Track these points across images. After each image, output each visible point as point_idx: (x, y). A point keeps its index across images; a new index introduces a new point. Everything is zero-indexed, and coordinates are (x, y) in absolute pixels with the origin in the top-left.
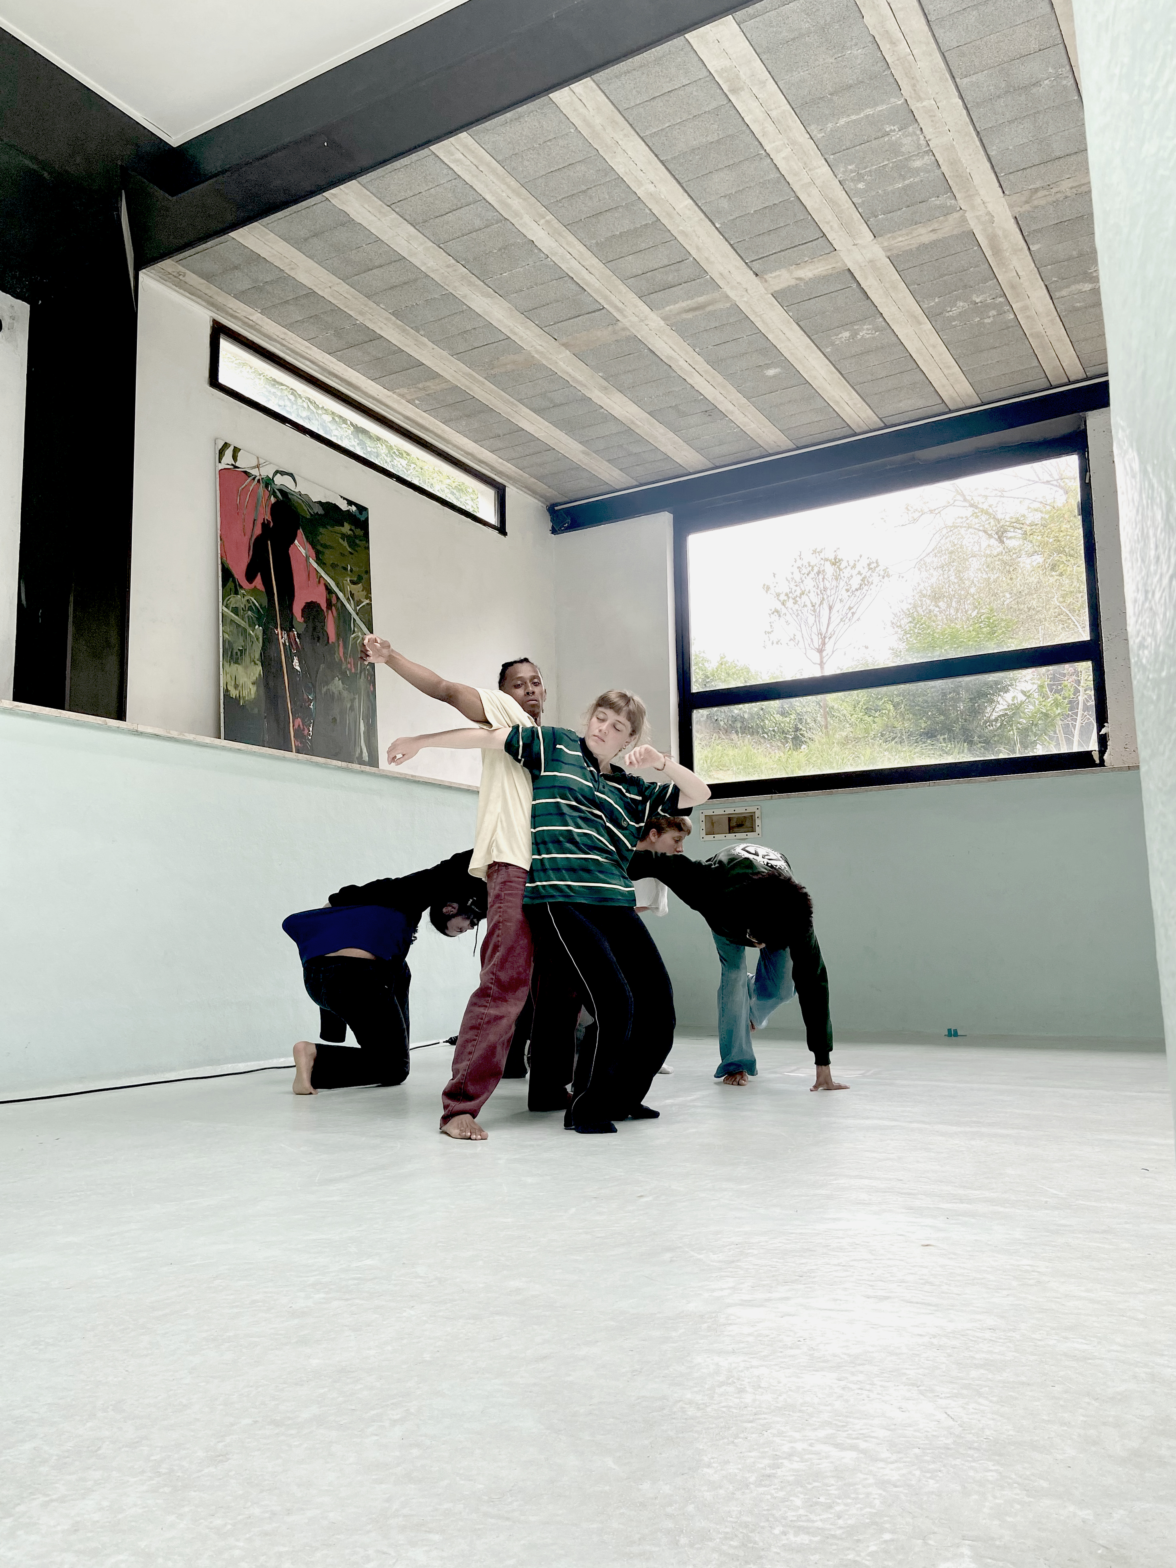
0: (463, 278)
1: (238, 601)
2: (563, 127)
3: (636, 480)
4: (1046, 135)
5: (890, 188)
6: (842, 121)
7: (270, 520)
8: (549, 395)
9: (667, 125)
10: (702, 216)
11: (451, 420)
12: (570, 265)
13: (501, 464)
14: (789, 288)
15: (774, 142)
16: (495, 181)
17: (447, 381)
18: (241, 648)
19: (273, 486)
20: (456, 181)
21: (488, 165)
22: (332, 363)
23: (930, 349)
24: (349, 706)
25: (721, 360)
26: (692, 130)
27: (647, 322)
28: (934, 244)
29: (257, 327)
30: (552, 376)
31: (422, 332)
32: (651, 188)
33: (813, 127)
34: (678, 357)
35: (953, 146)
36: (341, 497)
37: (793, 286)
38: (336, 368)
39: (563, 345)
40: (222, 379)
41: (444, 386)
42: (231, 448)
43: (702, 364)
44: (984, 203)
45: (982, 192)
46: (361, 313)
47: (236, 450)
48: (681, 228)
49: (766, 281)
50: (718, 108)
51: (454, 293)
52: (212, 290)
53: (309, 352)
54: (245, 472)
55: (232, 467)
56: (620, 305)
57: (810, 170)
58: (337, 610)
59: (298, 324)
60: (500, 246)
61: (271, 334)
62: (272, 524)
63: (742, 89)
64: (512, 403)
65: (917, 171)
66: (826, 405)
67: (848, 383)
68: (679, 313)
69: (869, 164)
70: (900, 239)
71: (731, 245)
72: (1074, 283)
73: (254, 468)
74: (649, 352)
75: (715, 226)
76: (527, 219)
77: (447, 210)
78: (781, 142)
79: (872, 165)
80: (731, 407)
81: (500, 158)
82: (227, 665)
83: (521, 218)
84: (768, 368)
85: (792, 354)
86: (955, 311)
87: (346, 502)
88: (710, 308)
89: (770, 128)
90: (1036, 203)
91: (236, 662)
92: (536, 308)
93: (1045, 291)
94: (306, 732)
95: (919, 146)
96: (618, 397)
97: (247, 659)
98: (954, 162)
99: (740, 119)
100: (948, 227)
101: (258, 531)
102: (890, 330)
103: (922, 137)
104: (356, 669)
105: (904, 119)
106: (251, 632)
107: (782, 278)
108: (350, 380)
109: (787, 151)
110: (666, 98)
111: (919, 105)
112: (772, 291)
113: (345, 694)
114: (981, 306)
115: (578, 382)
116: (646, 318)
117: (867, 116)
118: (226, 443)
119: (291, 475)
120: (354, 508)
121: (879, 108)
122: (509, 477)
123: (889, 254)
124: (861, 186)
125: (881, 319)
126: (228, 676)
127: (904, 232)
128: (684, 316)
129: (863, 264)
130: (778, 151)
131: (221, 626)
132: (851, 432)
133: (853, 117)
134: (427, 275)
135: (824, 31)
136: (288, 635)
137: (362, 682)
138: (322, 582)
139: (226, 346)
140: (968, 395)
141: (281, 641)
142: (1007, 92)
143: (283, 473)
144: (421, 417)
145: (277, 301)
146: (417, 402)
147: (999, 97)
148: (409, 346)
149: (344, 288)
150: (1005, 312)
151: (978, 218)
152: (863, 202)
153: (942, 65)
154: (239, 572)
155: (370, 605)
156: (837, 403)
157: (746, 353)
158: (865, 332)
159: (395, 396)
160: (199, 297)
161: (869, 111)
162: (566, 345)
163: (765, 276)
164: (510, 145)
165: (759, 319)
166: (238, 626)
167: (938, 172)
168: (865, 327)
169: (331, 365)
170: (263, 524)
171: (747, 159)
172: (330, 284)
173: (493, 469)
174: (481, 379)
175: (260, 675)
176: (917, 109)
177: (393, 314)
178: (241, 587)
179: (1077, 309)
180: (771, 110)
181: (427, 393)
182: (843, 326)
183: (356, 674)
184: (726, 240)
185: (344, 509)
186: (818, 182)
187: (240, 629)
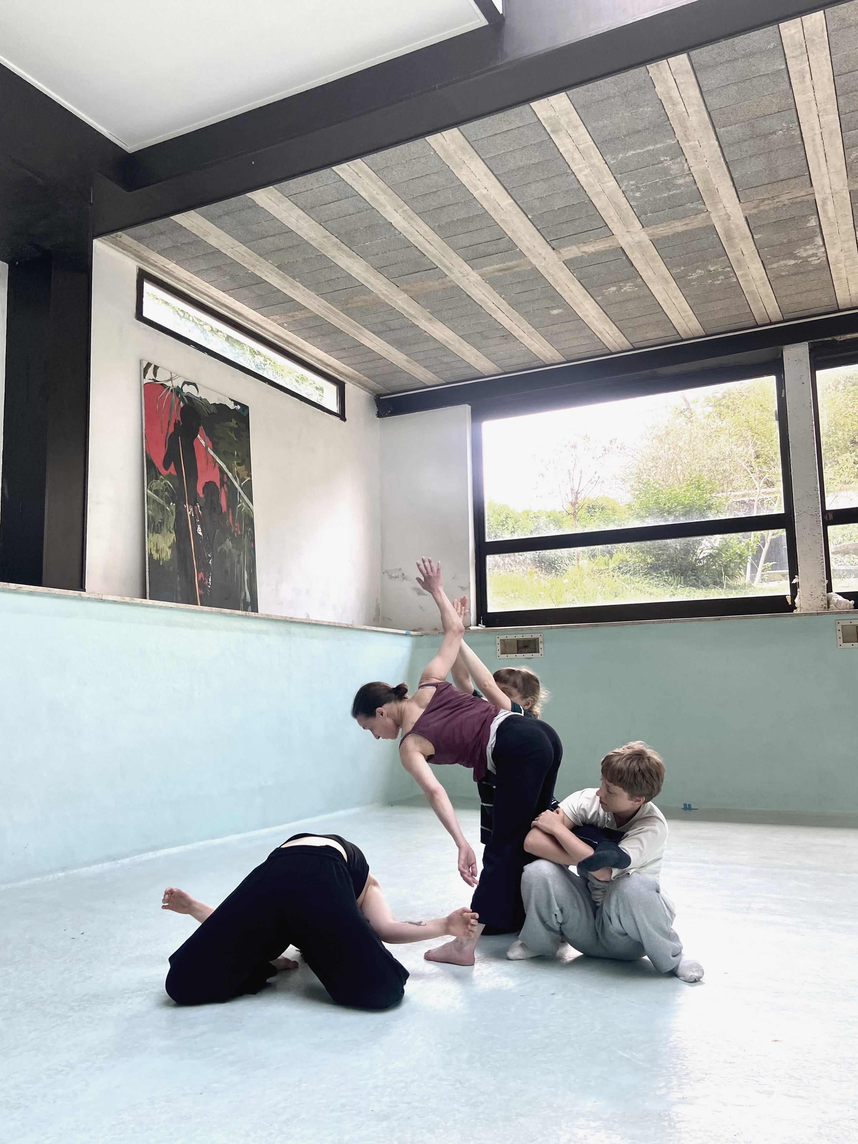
0: (335, 244)
1: (158, 484)
2: (425, 151)
3: (444, 380)
4: (775, 166)
5: (658, 197)
6: (630, 153)
7: (180, 420)
8: (387, 323)
9: (503, 152)
10: (520, 210)
11: (310, 337)
12: (416, 239)
13: (344, 367)
14: (576, 258)
15: (579, 165)
16: (369, 183)
17: (311, 312)
18: (160, 521)
19: (182, 394)
20: (341, 182)
21: (366, 173)
22: (225, 297)
23: (673, 300)
24: (236, 560)
25: (520, 303)
26: (520, 156)
27: (468, 277)
28: (685, 232)
29: (171, 272)
30: (391, 310)
31: (297, 279)
32: (485, 192)
33: (608, 156)
34: (487, 300)
35: (708, 171)
36: (230, 399)
37: (579, 257)
38: (226, 300)
39: (403, 290)
40: (146, 314)
41: (307, 315)
42: (152, 367)
43: (505, 305)
44: (724, 207)
45: (724, 201)
46: (253, 266)
47: (156, 368)
48: (502, 218)
49: (560, 253)
50: (542, 142)
51: (326, 254)
52: (141, 248)
53: (208, 290)
54: (162, 384)
55: (153, 381)
56: (449, 265)
57: (602, 183)
58: (228, 486)
59: (204, 271)
60: (366, 225)
61: (181, 278)
62: (181, 423)
63: (561, 130)
64: (358, 327)
65: (681, 185)
66: (593, 334)
67: (611, 320)
68: (493, 272)
69: (646, 181)
70: (661, 229)
71: (538, 230)
72: (783, 260)
73: (168, 381)
74: (467, 297)
75: (527, 217)
76: (389, 208)
77: (330, 201)
78: (584, 165)
79: (648, 182)
80: (522, 334)
81: (376, 169)
82: (150, 535)
83: (385, 208)
84: (553, 309)
85: (572, 300)
86: (695, 276)
87: (233, 402)
88: (516, 269)
89: (577, 155)
90: (762, 208)
91: (157, 532)
92: (386, 266)
93: (761, 264)
94: (206, 582)
95: (683, 170)
96: (439, 326)
97: (165, 530)
98: (707, 181)
99: (557, 150)
100: (697, 222)
101: (172, 430)
102: (646, 287)
103: (686, 165)
104: (241, 531)
105: (675, 153)
106: (168, 508)
107: (572, 251)
108: (236, 309)
109: (587, 171)
110: (505, 135)
111: (687, 144)
112: (564, 259)
113: (234, 551)
114: (713, 273)
115: (411, 315)
116: (468, 274)
117: (648, 151)
118: (148, 363)
119: (194, 385)
120: (239, 407)
121: (658, 146)
122: (347, 376)
123: (652, 238)
124: (638, 194)
125: (640, 280)
126: (152, 543)
127: (664, 224)
128: (497, 274)
129: (632, 244)
130: (581, 170)
131: (146, 505)
132: (608, 352)
133: (639, 151)
134: (308, 242)
135: (625, 95)
136: (194, 509)
137: (246, 541)
138: (217, 465)
139: (148, 287)
140: (698, 330)
141: (189, 513)
142: (751, 138)
143: (189, 383)
144: (287, 335)
145: (190, 256)
146: (285, 325)
147: (745, 141)
148: (285, 288)
149: (243, 249)
150: (730, 277)
151: (719, 217)
152: (638, 205)
153: (707, 119)
154: (159, 463)
155: (250, 481)
156: (601, 333)
157: (538, 299)
158: (627, 287)
159: (269, 321)
160: (129, 251)
161: (651, 147)
162: (405, 291)
163: (560, 250)
164: (385, 161)
165: (551, 277)
166: (159, 504)
167: (695, 187)
168: (628, 284)
169: (224, 299)
170: (175, 424)
171: (558, 175)
172: (232, 246)
173: (336, 370)
174: (337, 311)
175: (174, 540)
176: (685, 146)
177: (278, 267)
178: (160, 474)
179: (783, 276)
180: (580, 145)
181: (294, 319)
182: (612, 283)
183: (241, 535)
184: (535, 226)
185: (232, 408)
186: (607, 191)
187: (160, 506)
